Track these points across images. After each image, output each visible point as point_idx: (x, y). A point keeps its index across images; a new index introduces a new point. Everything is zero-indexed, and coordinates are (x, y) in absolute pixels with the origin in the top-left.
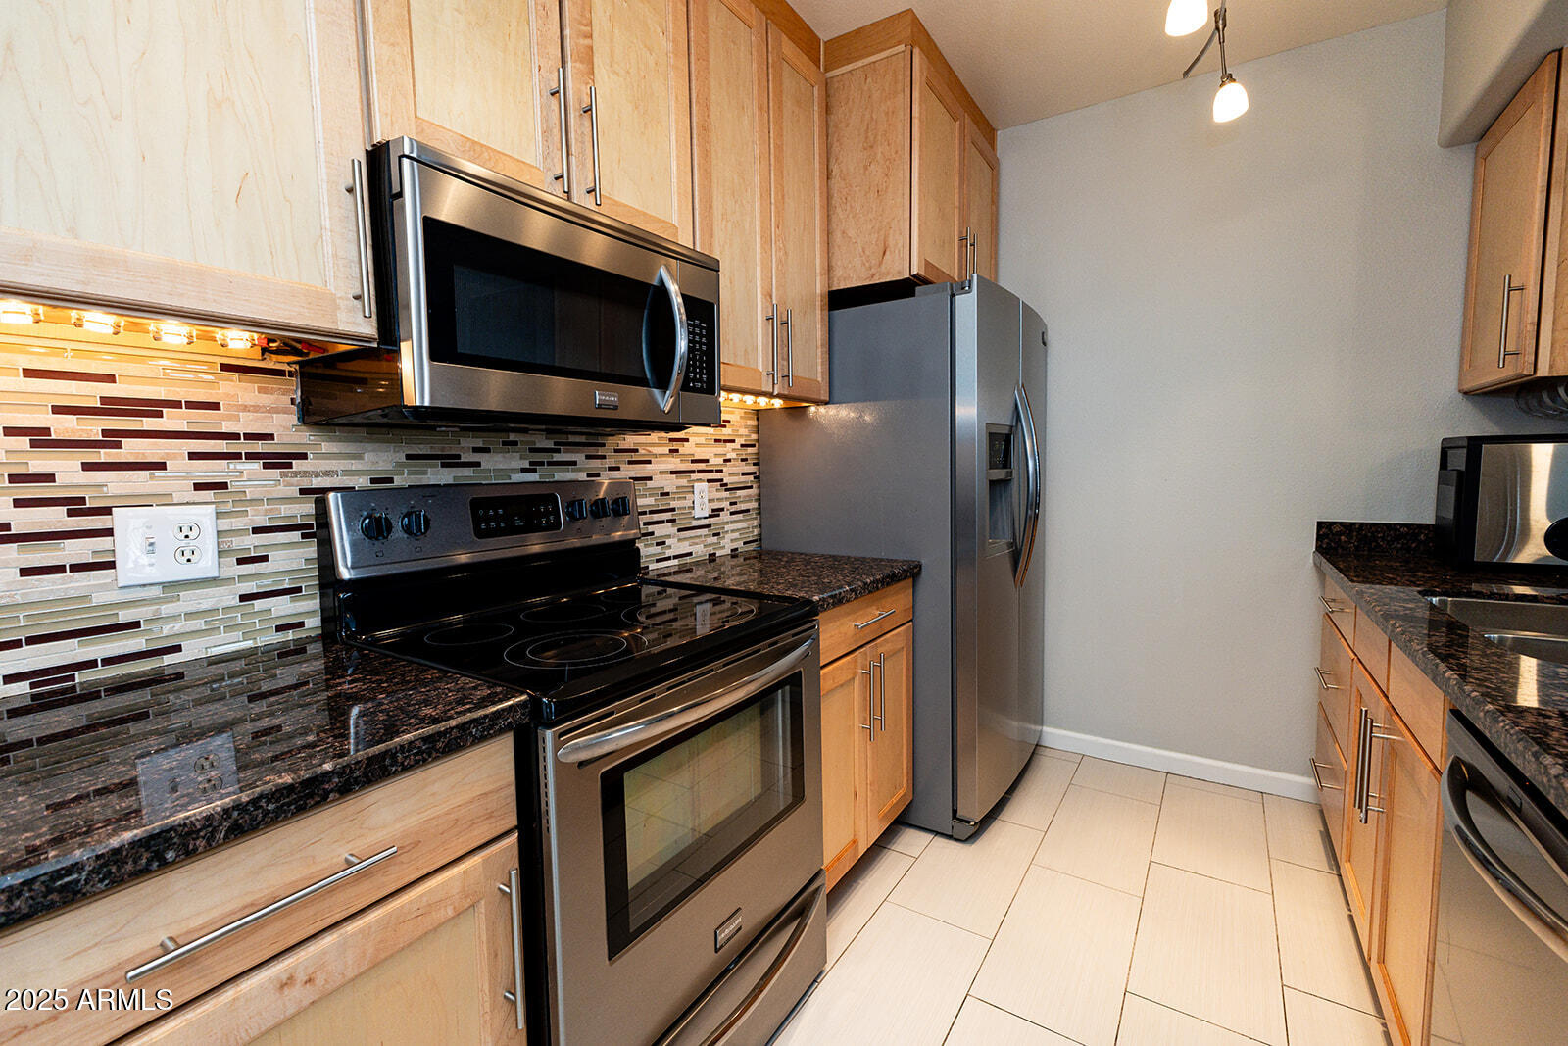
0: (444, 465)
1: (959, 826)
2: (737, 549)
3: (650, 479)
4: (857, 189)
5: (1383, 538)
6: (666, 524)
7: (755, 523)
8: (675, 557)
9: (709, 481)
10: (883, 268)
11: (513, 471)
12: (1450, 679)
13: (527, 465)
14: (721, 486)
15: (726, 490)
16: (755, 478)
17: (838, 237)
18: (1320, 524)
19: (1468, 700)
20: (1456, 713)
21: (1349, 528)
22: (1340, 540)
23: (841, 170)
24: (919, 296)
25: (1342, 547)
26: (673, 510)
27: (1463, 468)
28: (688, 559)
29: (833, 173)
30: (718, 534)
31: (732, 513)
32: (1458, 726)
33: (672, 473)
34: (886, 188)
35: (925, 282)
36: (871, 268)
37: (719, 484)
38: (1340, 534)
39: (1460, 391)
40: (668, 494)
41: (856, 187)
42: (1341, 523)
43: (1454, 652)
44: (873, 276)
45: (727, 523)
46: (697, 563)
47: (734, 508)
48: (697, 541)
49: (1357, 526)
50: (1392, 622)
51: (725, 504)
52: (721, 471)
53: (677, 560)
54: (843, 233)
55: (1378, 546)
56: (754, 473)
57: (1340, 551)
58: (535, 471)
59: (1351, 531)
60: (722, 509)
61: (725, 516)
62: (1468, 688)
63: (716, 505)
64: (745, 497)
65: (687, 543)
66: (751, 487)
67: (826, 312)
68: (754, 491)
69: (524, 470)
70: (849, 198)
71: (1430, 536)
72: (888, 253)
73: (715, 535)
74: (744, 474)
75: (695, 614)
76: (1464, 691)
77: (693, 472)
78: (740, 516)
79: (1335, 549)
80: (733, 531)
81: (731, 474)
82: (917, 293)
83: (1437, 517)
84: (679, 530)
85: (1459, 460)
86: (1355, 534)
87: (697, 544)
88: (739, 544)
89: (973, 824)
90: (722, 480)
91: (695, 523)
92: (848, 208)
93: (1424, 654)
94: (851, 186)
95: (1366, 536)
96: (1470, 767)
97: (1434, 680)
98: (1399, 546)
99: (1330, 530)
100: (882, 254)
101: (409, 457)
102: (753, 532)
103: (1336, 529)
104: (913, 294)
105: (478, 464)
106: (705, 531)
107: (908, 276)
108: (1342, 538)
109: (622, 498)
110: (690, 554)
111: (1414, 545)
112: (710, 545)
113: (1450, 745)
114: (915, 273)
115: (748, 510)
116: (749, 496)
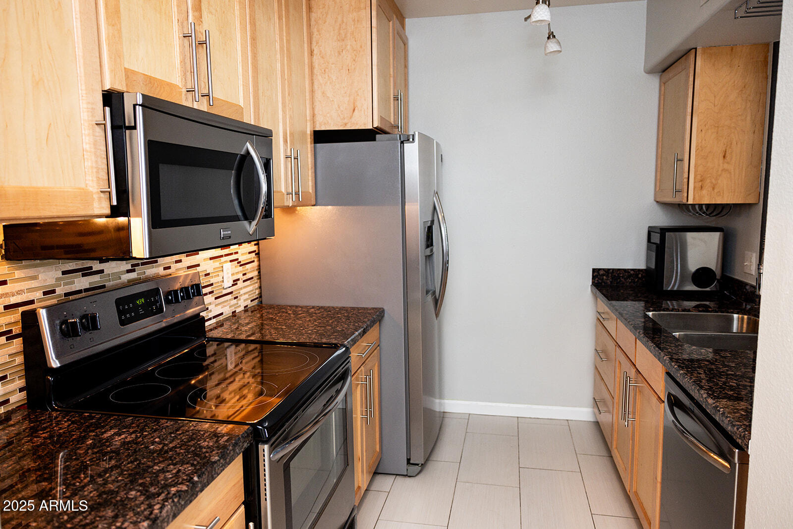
0: (84, 275)
1: (412, 468)
2: (247, 306)
3: (198, 265)
4: (333, 66)
5: (623, 277)
6: (208, 296)
7: (257, 285)
8: (214, 317)
9: (231, 261)
10: (353, 120)
11: (122, 273)
12: (666, 360)
13: (130, 267)
14: (238, 263)
15: (241, 266)
16: (256, 254)
17: (318, 95)
18: (594, 270)
19: (673, 369)
20: (668, 374)
21: (607, 271)
22: (603, 278)
23: (321, 51)
24: (379, 141)
25: (604, 282)
26: (212, 285)
27: (658, 242)
28: (221, 318)
29: (315, 52)
30: (237, 297)
31: (244, 281)
32: (669, 379)
33: (211, 259)
34: (354, 69)
35: (384, 132)
36: (344, 118)
37: (236, 262)
38: (603, 275)
39: (655, 201)
40: (208, 274)
41: (332, 64)
42: (603, 269)
43: (665, 346)
44: (346, 124)
45: (241, 289)
46: (227, 319)
47: (245, 277)
48: (225, 304)
49: (611, 271)
50: (638, 331)
51: (240, 276)
52: (236, 253)
53: (215, 319)
54: (323, 93)
55: (621, 281)
56: (255, 251)
57: (603, 284)
58: (133, 271)
59: (608, 274)
60: (238, 280)
61: (240, 283)
62: (673, 364)
63: (236, 277)
64: (251, 269)
65: (220, 307)
66: (253, 261)
67: (313, 145)
68: (256, 264)
69: (128, 271)
70: (327, 70)
71: (643, 275)
72: (356, 110)
73: (235, 298)
74: (250, 253)
75: (226, 355)
76: (672, 365)
77: (222, 256)
78: (248, 283)
79: (601, 283)
80: (245, 294)
81: (242, 254)
82: (377, 139)
83: (647, 266)
84: (216, 298)
85: (656, 238)
86: (610, 275)
87: (226, 306)
88: (248, 303)
89: (420, 465)
90: (237, 259)
91: (225, 292)
92: (327, 77)
93: (654, 347)
94: (328, 63)
95: (615, 276)
96: (674, 396)
97: (659, 360)
98: (630, 281)
99: (599, 273)
100: (352, 111)
101: (64, 273)
102: (255, 292)
103: (601, 272)
104: (374, 140)
105: (102, 271)
106: (229, 297)
107: (371, 128)
108: (604, 277)
109: (196, 285)
110: (222, 314)
111: (636, 280)
112: (233, 305)
113: (666, 388)
114: (376, 126)
115: (252, 278)
116: (253, 268)
